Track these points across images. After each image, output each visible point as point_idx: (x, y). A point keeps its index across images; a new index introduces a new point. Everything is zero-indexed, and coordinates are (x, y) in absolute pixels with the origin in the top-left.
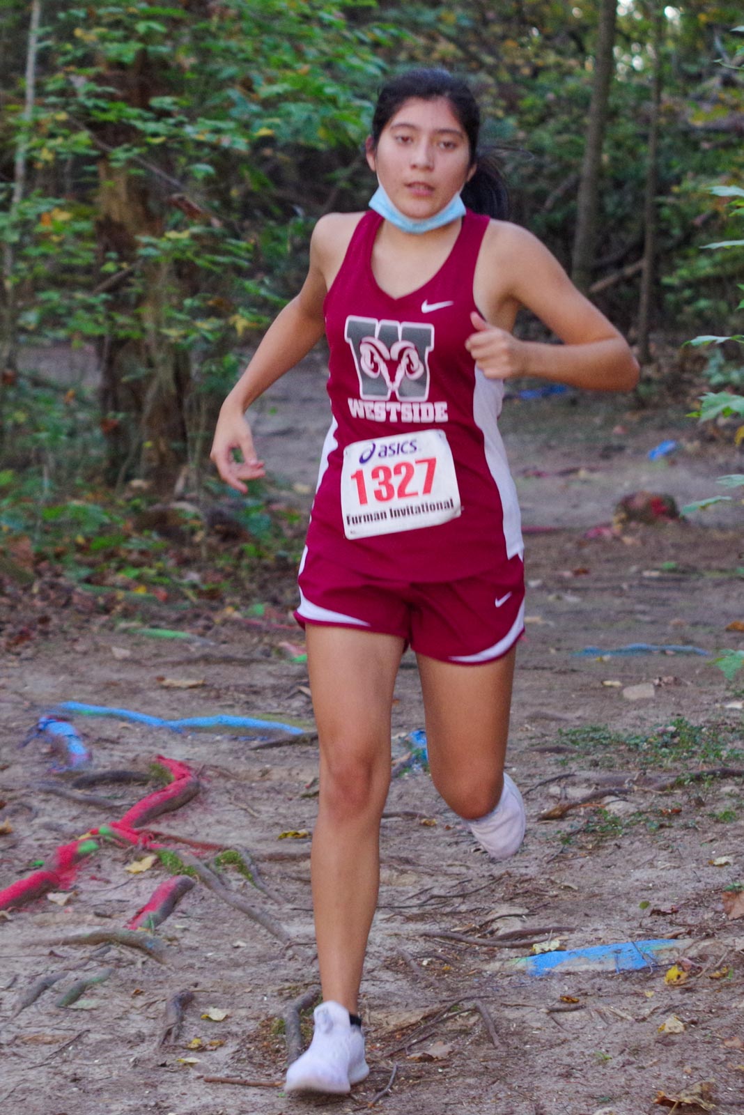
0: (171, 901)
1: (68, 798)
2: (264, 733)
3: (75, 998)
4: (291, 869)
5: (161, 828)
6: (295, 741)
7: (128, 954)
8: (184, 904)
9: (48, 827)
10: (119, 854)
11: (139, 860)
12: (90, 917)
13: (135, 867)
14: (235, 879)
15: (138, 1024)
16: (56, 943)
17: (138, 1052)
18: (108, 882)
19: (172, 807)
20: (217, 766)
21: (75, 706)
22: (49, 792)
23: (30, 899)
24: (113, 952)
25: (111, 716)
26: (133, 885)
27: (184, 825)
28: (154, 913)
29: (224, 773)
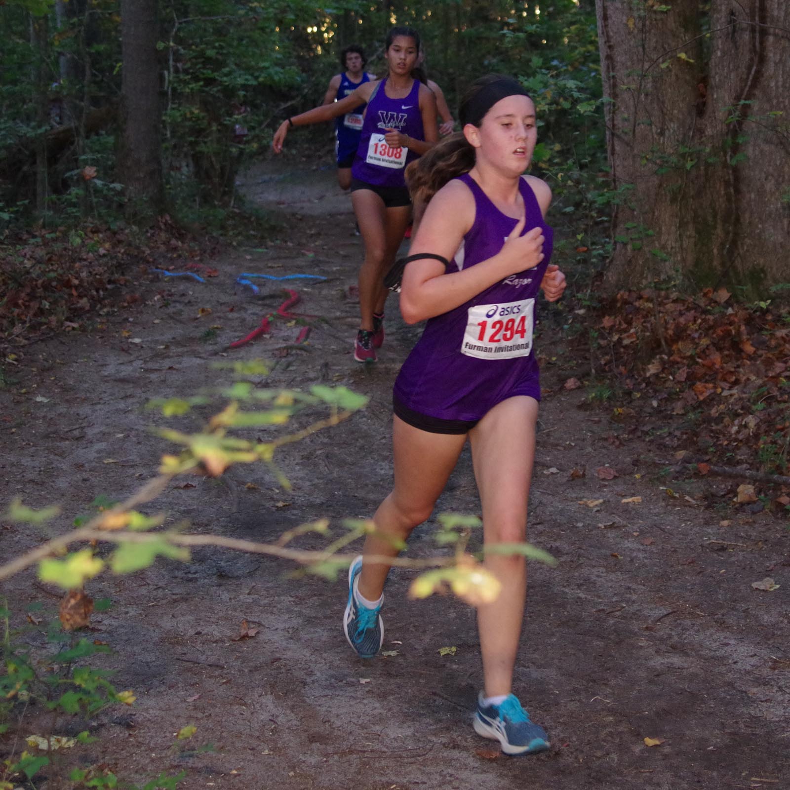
0: (307, 335)
1: (257, 304)
2: (312, 279)
3: (288, 366)
4: (343, 322)
5: (293, 311)
6: (325, 281)
7: (299, 352)
8: (311, 335)
9: (253, 314)
10: (282, 321)
11: (290, 322)
12: (281, 341)
13: (289, 324)
14: (325, 326)
15: (312, 375)
16: (273, 350)
18: (281, 330)
19: (294, 304)
20: (302, 291)
21: (245, 275)
22: (249, 303)
23: (258, 337)
24: (294, 352)
25: (259, 277)
26: (291, 330)
27: (300, 310)
28: (303, 338)
29: (306, 293)
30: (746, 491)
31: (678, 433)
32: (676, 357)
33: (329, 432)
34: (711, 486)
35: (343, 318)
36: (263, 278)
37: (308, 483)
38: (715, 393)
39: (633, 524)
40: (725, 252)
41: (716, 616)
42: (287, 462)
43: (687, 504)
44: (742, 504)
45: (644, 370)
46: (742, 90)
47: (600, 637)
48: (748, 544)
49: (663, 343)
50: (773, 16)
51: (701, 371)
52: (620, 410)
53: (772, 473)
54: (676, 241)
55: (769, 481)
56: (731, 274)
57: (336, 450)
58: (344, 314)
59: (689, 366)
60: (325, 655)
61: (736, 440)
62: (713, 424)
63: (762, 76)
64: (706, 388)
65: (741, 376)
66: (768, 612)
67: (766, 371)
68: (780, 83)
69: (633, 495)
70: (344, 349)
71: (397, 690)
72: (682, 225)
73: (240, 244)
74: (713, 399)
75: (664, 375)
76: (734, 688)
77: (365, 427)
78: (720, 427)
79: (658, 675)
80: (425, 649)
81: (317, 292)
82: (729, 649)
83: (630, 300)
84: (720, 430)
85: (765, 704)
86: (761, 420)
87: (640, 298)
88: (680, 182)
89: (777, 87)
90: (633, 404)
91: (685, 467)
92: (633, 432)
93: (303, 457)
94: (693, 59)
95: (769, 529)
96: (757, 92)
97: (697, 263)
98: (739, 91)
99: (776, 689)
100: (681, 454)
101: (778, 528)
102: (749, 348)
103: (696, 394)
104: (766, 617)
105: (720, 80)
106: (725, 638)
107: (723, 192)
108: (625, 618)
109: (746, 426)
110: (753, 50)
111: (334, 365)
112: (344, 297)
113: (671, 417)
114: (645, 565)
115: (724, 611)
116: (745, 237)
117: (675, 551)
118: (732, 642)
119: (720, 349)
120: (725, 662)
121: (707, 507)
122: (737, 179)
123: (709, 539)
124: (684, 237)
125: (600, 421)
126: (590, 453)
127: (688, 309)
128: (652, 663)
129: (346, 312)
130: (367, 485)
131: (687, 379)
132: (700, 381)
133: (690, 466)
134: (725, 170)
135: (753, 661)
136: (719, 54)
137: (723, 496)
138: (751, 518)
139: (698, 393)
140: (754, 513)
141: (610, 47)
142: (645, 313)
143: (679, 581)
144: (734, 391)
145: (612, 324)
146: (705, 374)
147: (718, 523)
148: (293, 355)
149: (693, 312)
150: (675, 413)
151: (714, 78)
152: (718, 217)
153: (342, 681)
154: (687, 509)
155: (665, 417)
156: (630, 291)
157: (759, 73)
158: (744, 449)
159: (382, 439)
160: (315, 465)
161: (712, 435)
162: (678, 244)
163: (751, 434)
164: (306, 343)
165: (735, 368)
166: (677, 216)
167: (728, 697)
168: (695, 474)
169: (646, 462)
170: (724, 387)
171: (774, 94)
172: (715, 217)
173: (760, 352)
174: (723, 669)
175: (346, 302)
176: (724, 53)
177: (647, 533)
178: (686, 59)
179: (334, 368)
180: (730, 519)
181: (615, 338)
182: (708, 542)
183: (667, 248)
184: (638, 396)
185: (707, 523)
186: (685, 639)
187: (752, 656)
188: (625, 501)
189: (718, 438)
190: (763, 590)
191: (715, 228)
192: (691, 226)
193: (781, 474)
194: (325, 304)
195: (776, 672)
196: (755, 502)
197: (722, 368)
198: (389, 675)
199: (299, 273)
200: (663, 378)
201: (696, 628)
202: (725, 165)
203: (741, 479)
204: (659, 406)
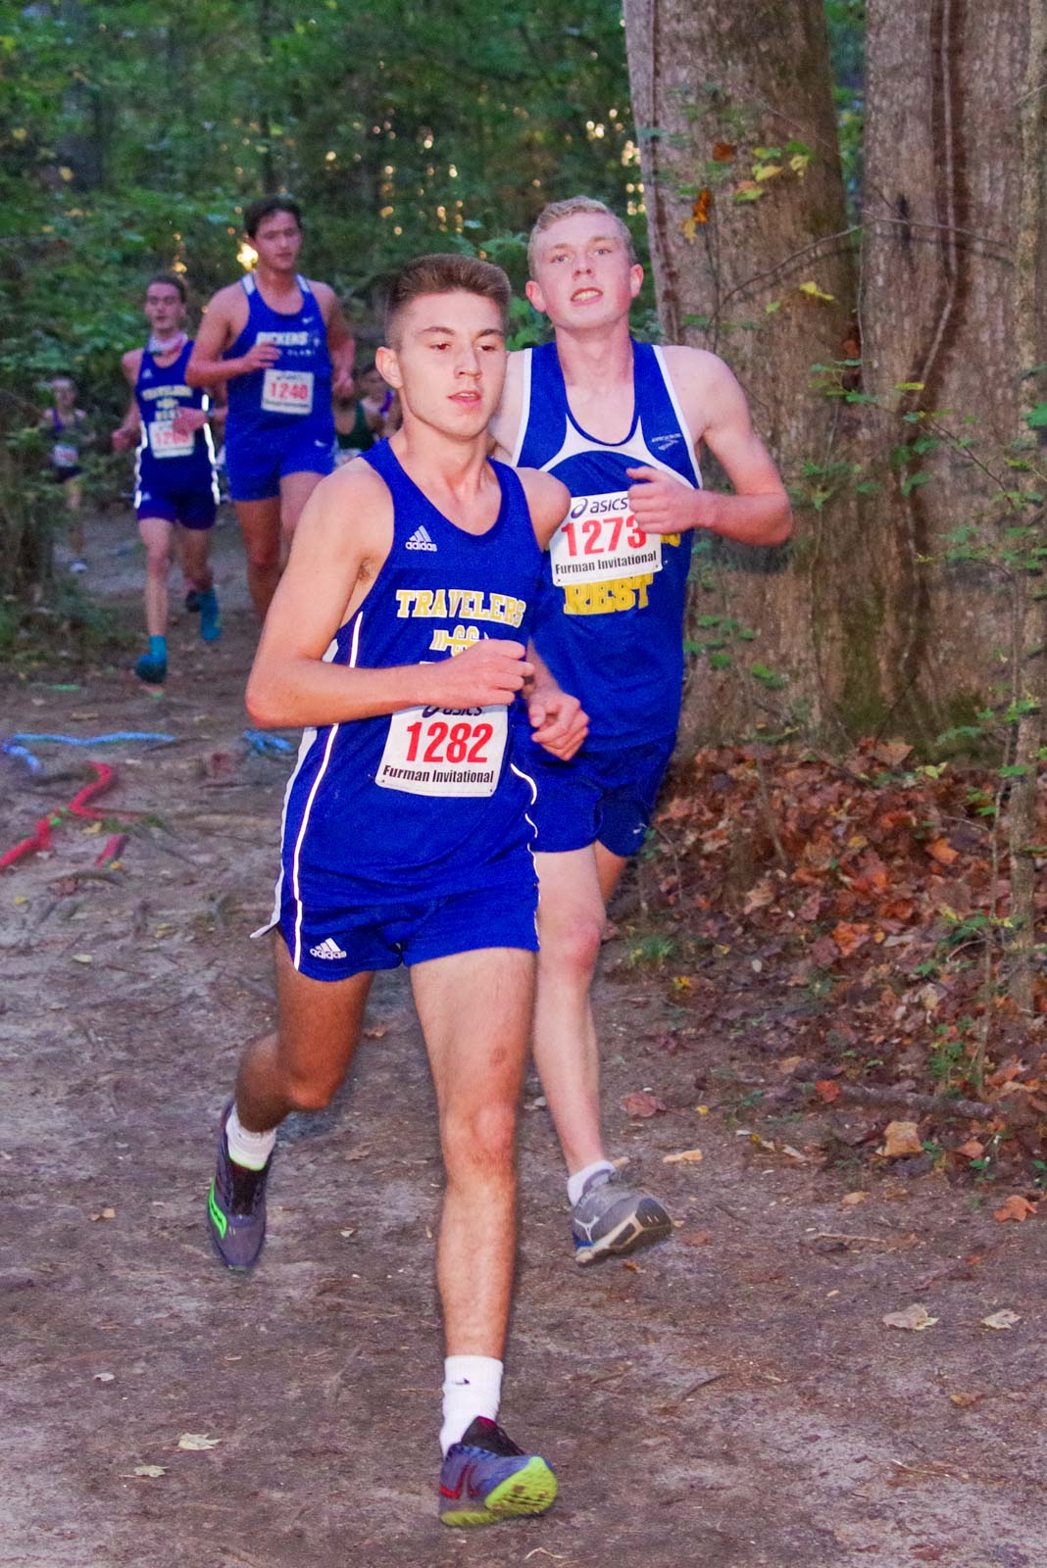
0: (118, 850)
1: (34, 793)
2: (148, 742)
3: (72, 914)
4: (191, 822)
5: (99, 805)
6: (170, 745)
7: (98, 884)
8: (128, 849)
9: (24, 812)
10: (77, 824)
11: (90, 826)
12: (68, 864)
13: (88, 831)
14: (156, 832)
15: (116, 927)
16: (51, 882)
17: (120, 943)
18: (72, 842)
19: (103, 792)
20: (125, 765)
21: (20, 736)
22: (20, 790)
23: (26, 855)
24: (89, 884)
25: (46, 740)
26: (90, 842)
27: (115, 801)
28: (109, 857)
29: (130, 768)
30: (903, 1134)
31: (791, 1023)
32: (801, 874)
33: (131, 1040)
34: (841, 1126)
35: (192, 816)
36: (56, 741)
37: (71, 1141)
38: (871, 941)
39: (678, 1204)
40: (901, 667)
41: (803, 1384)
42: (39, 1099)
43: (785, 1162)
44: (893, 1160)
45: (742, 901)
46: (926, 350)
47: (573, 1429)
48: (889, 1237)
49: (778, 845)
50: (981, 203)
51: (847, 899)
52: (685, 981)
53: (955, 1096)
54: (809, 647)
55: (949, 1112)
56: (915, 708)
57: (138, 1075)
58: (196, 808)
59: (825, 892)
60: (30, 1478)
61: (899, 1033)
62: (861, 1003)
63: (965, 322)
64: (855, 932)
65: (924, 906)
66: (903, 1374)
67: (975, 895)
68: (1000, 335)
69: (688, 1147)
70: (188, 874)
71: (154, 1544)
72: (818, 615)
73: (31, 678)
74: (868, 955)
75: (778, 910)
76: (810, 1525)
77: (200, 1027)
78: (872, 1009)
79: (669, 1503)
80: (228, 1463)
81: (151, 765)
82: (814, 1448)
83: (723, 764)
84: (873, 1014)
85: (864, 1556)
86: (950, 993)
87: (740, 760)
88: (811, 533)
89: (994, 343)
90: (716, 967)
91: (795, 1090)
92: (706, 1022)
93: (72, 1090)
94: (833, 294)
95: (937, 1208)
96: (954, 353)
97: (848, 690)
98: (920, 353)
99: (892, 1524)
100: (791, 1064)
101: (955, 1205)
102: (945, 852)
103: (836, 946)
104: (900, 1382)
105: (883, 332)
106: (813, 1425)
107: (894, 550)
108: (625, 1391)
109: (920, 1006)
110: (945, 272)
111: (161, 907)
112: (202, 774)
113: (785, 991)
114: (686, 1285)
115: (822, 1372)
116: (941, 636)
117: (750, 1256)
118: (825, 1433)
119: (887, 857)
120: (805, 1474)
121: (826, 1168)
122: (921, 524)
123: (818, 1231)
124: (823, 642)
125: (646, 1004)
126: (618, 1066)
127: (831, 779)
128: (660, 1479)
129: (201, 803)
130: (182, 1141)
131: (820, 916)
132: (845, 918)
133: (802, 1086)
134: (898, 507)
135: (859, 1470)
136: (880, 281)
137: (860, 1144)
138: (906, 1187)
139: (840, 943)
140: (912, 1176)
141: (672, 276)
142: (747, 789)
143: (744, 1315)
144: (908, 938)
145: (686, 812)
146: (857, 905)
147: (840, 1198)
148: (85, 890)
149: (838, 784)
150: (791, 984)
151: (872, 328)
152: (887, 599)
153: (50, 1530)
154: (785, 1172)
155: (772, 993)
156: (721, 748)
157: (957, 318)
158: (915, 1051)
159: (229, 1049)
160: (94, 1104)
161: (857, 1024)
162: (812, 654)
163: (928, 1021)
164: (114, 865)
165: (914, 891)
166: (808, 600)
167: (796, 1544)
168: (812, 1102)
169: (721, 1082)
170: (890, 928)
171: (987, 356)
172: (879, 600)
173: (968, 859)
174: (798, 1488)
175: (203, 783)
176: (889, 282)
177: (701, 1221)
178: (819, 294)
179: (160, 913)
180: (865, 1190)
181: (691, 838)
182: (814, 1237)
183: (790, 662)
184: (726, 950)
185: (818, 1201)
186: (736, 1429)
187: (858, 1461)
188: (669, 1158)
189: (868, 1029)
190: (904, 1329)
191: (881, 620)
192: (835, 618)
193: (974, 1098)
194: (165, 790)
195: (899, 1491)
196: (918, 1155)
197: (888, 892)
198: (146, 1514)
199: (129, 730)
200: (776, 914)
201: (760, 1408)
202: (897, 497)
203: (896, 1109)
204: (764, 971)
